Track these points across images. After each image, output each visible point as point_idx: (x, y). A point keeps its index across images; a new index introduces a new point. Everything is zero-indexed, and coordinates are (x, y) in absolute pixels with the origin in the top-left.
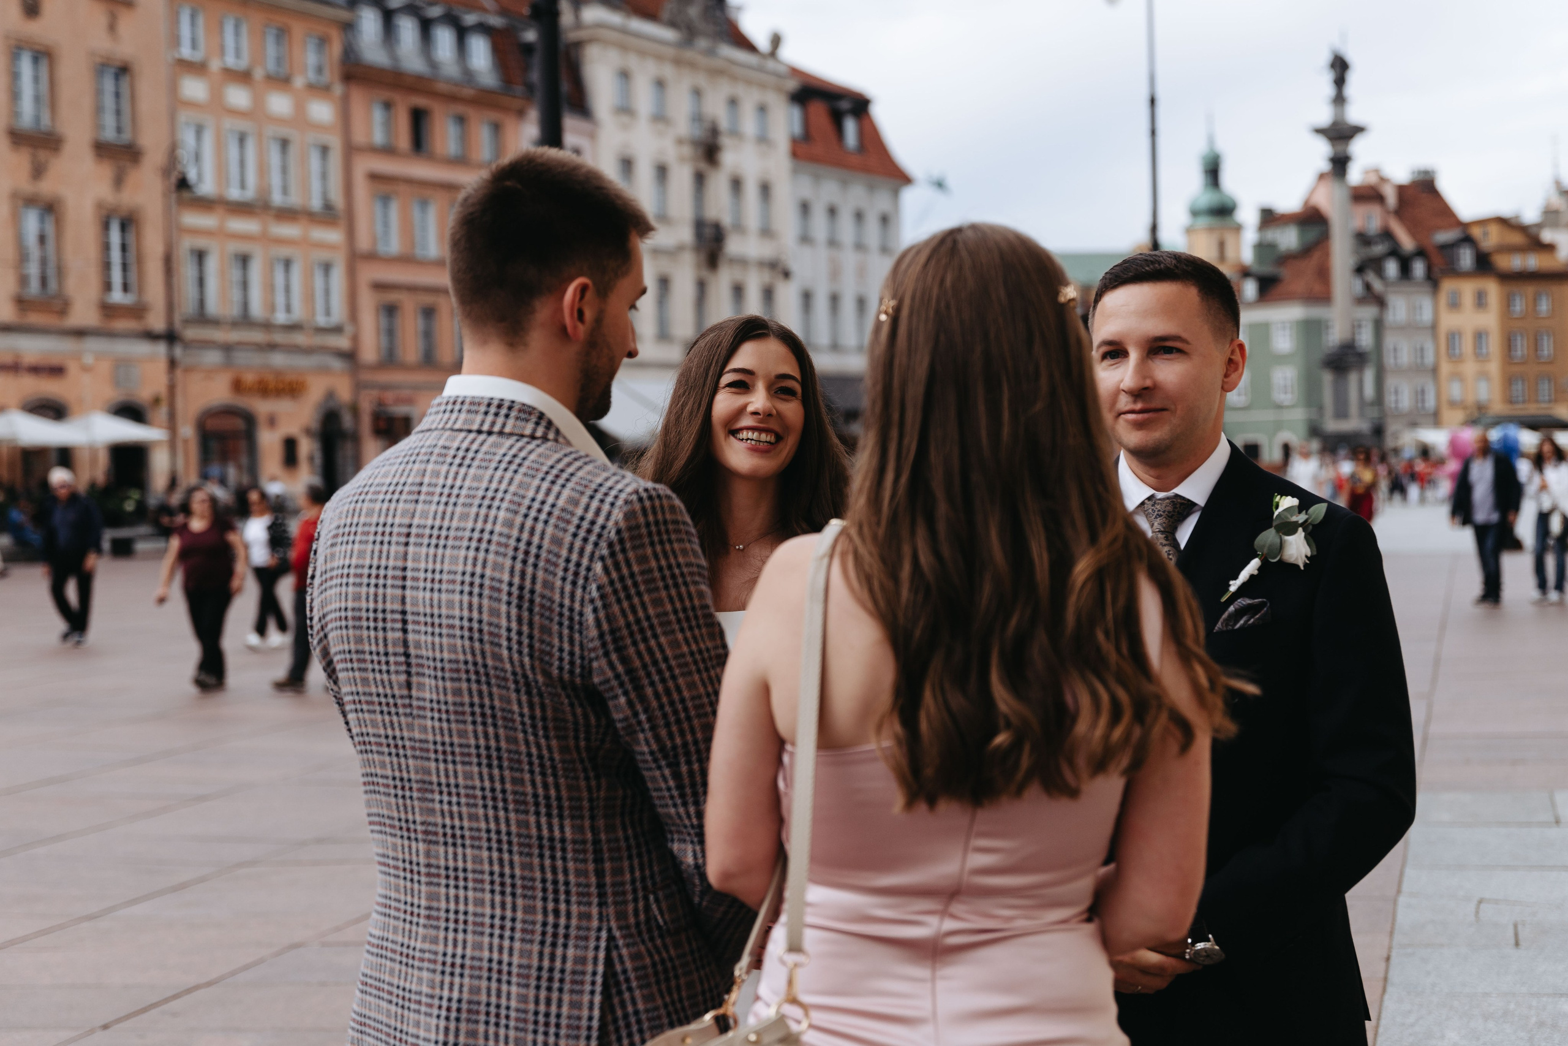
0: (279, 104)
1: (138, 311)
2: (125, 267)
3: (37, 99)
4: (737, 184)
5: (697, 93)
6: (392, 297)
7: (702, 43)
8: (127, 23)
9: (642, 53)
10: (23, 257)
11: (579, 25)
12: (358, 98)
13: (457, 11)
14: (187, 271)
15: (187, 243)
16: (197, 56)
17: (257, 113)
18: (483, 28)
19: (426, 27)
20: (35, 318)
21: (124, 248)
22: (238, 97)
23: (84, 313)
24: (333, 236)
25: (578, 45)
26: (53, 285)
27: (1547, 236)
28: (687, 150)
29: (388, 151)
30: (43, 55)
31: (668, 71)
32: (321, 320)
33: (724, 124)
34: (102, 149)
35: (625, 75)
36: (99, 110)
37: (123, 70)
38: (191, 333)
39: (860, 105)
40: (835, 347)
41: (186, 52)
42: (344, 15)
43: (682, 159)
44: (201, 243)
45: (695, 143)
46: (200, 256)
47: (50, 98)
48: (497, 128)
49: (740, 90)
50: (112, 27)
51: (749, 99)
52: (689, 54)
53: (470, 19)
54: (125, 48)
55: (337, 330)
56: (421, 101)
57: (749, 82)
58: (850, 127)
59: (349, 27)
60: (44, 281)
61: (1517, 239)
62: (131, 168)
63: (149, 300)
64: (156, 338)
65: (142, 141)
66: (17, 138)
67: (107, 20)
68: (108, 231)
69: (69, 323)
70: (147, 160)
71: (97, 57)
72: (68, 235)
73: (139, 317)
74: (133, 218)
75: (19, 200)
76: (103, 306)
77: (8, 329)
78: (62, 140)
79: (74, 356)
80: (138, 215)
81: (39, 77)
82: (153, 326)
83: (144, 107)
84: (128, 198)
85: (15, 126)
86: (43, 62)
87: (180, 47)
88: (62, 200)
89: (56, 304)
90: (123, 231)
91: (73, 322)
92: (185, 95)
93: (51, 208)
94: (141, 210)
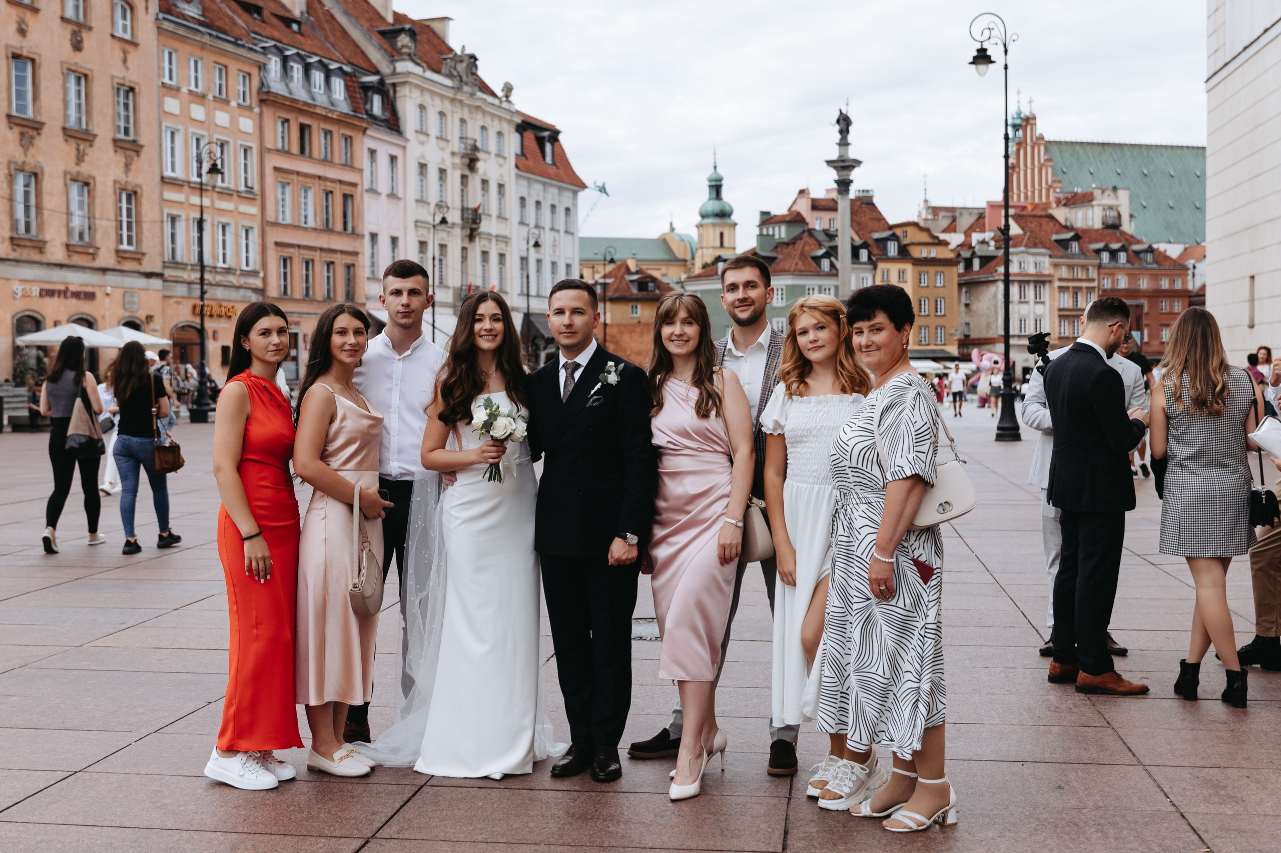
0: (222, 118)
1: (138, 257)
2: (129, 224)
3: (79, 105)
4: (485, 182)
5: (463, 121)
6: (289, 252)
7: (466, 89)
8: (133, 57)
9: (432, 93)
10: (69, 217)
11: (394, 73)
12: (268, 113)
13: (324, 60)
14: (166, 231)
15: (165, 210)
16: (173, 83)
17: (208, 123)
18: (341, 72)
19: (307, 68)
20: (77, 260)
21: (129, 215)
22: (198, 112)
23: (106, 258)
24: (253, 210)
25: (394, 85)
26: (87, 238)
27: (943, 237)
28: (457, 160)
29: (287, 153)
30: (83, 77)
31: (447, 107)
32: (244, 267)
33: (479, 144)
34: (116, 144)
35: (422, 107)
36: (115, 117)
37: (132, 89)
38: (168, 273)
39: (554, 135)
40: (538, 296)
41: (166, 80)
42: (261, 58)
43: (454, 166)
44: (175, 212)
45: (463, 156)
46: (173, 219)
47: (87, 106)
48: (348, 139)
49: (488, 121)
50: (125, 60)
51: (494, 127)
52: (459, 97)
53: (333, 66)
54: (132, 77)
55: (254, 273)
56: (306, 121)
57: (493, 115)
58: (548, 147)
59: (262, 67)
60: (82, 234)
61: (925, 238)
62: (136, 158)
63: (144, 249)
64: (149, 275)
65: (143, 141)
66: (67, 133)
67: (121, 55)
68: (120, 201)
69: (98, 263)
70: (144, 153)
71: (116, 81)
72: (98, 202)
73: (139, 261)
74: (135, 193)
75: (68, 177)
76: (118, 251)
77: (61, 266)
78: (95, 136)
79: (100, 286)
80: (139, 190)
81: (79, 92)
82: (147, 267)
83: (142, 116)
84: (134, 179)
85: (67, 126)
86: (83, 81)
87: (163, 77)
88: (94, 178)
89: (91, 251)
90: (129, 201)
91: (100, 262)
92: (167, 109)
93: (87, 184)
94: (141, 187)
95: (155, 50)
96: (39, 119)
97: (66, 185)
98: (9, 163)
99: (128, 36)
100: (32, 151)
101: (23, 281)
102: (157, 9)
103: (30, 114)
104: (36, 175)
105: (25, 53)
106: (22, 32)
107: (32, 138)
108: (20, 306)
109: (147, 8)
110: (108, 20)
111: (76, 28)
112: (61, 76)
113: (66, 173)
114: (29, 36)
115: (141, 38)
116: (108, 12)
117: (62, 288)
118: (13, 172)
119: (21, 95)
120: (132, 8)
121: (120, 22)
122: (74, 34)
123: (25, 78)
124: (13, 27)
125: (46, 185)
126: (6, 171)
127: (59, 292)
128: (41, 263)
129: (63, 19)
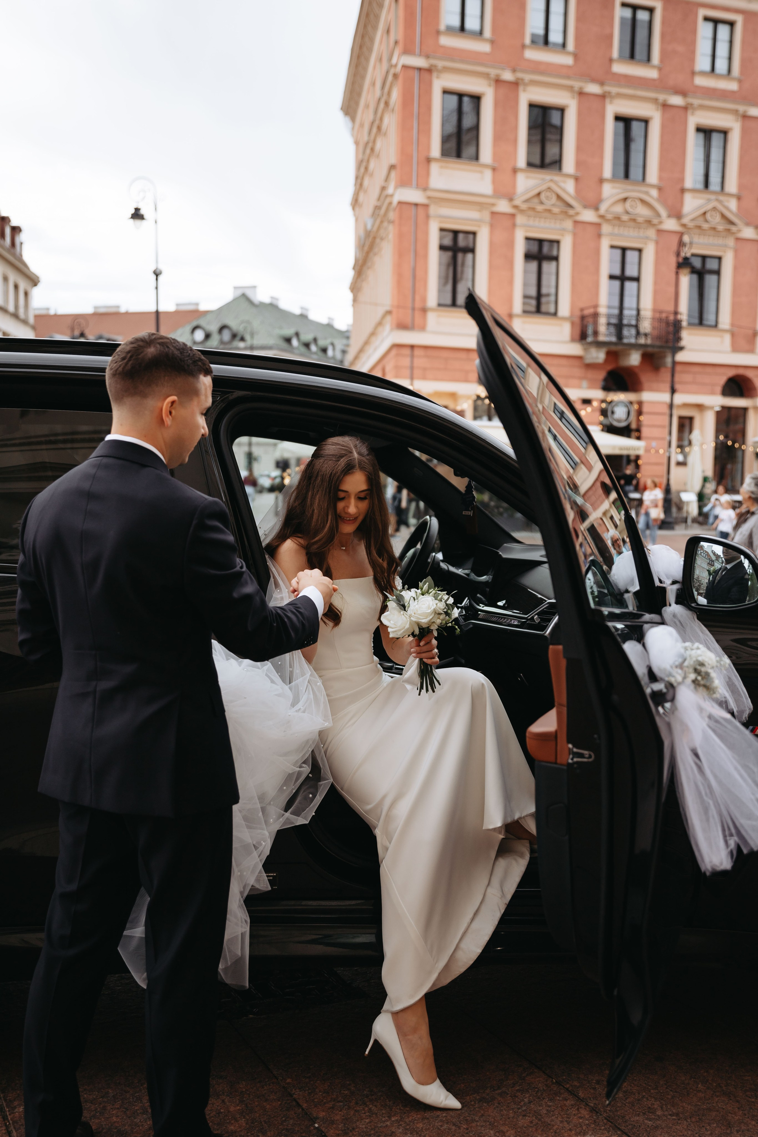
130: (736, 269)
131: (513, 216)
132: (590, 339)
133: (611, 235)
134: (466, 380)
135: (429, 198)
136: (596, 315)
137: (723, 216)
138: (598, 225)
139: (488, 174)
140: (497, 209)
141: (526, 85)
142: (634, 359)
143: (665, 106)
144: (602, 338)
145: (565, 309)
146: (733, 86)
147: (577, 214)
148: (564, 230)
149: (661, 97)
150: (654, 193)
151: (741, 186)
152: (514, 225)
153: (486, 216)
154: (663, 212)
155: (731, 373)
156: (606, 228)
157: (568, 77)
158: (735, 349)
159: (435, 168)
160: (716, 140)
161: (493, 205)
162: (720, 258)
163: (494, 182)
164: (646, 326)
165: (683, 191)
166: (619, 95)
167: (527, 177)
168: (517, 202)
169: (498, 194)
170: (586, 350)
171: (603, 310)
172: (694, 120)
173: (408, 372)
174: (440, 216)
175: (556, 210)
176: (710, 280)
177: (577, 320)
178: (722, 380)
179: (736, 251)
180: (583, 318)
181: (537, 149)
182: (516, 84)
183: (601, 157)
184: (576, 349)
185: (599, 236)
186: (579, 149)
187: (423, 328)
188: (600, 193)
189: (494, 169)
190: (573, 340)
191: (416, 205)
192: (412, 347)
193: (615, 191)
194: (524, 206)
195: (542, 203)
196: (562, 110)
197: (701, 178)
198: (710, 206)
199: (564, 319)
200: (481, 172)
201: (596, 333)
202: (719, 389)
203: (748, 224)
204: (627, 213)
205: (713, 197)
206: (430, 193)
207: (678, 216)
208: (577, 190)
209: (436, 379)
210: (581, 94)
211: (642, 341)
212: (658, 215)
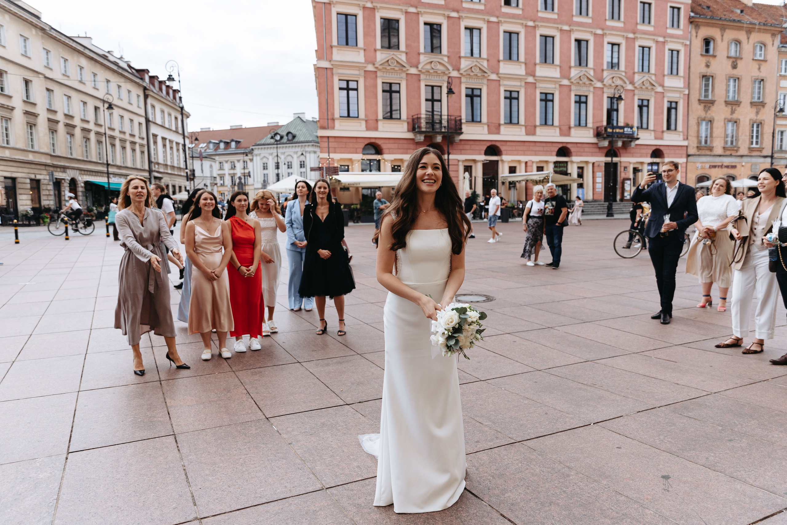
1: (760, 150)
2: (757, 137)
3: (735, 91)
8: (764, 67)
10: (726, 136)
14: (778, 137)
15: (777, 129)
20: (728, 153)
21: (757, 131)
23: (743, 150)
26: (734, 144)
30: (737, 79)
34: (752, 104)
36: (753, 93)
37: (763, 80)
38: (777, 155)
41: (783, 73)
44: (782, 129)
46: (782, 133)
47: (738, 91)
50: (759, 68)
54: (762, 75)
60: (732, 142)
62: (762, 109)
63: (764, 146)
64: (765, 157)
65: (766, 101)
66: (727, 103)
67: (758, 67)
68: (753, 127)
69: (739, 154)
70: (767, 107)
71: (753, 78)
72: (741, 129)
73: (761, 151)
74: (761, 123)
75: (726, 120)
76: (749, 148)
77: (720, 156)
78: (741, 102)
79: (739, 163)
80: (763, 122)
81: (735, 85)
82: (765, 153)
83: (767, 90)
84: (760, 117)
85: (727, 100)
86: (737, 81)
87: (781, 71)
88: (739, 120)
89: (735, 149)
90: (758, 127)
91: (740, 153)
92: (781, 85)
93: (736, 122)
94: (764, 121)
95: (777, 61)
96: (713, 99)
97: (725, 124)
98: (698, 118)
99: (762, 58)
100: (709, 112)
101: (701, 163)
102: (779, 43)
103: (710, 97)
104: (711, 121)
105: (708, 74)
106: (708, 66)
107: (710, 107)
108: (700, 172)
109: (773, 44)
110: (752, 53)
111: (734, 60)
112: (725, 81)
113: (725, 119)
114: (711, 67)
115: (769, 57)
116: (752, 50)
117: (720, 164)
118: (700, 121)
119: (706, 91)
120: (765, 46)
121: (758, 52)
122: (733, 62)
123: (708, 84)
124: (703, 65)
125: (715, 125)
126: (696, 121)
127: (719, 166)
128: (710, 155)
129: (728, 57)
130: (488, 94)
131: (376, 72)
132: (417, 130)
133: (425, 79)
134: (356, 153)
135: (332, 65)
136: (419, 118)
137: (480, 69)
138: (419, 75)
139: (362, 52)
140: (366, 69)
141: (378, 9)
142: (439, 139)
143: (449, 17)
144: (423, 130)
145: (404, 116)
146: (482, 7)
147: (408, 70)
148: (402, 78)
149: (446, 13)
150: (446, 59)
151: (488, 55)
152: (376, 76)
153: (362, 73)
154: (450, 68)
155: (489, 144)
156: (422, 77)
157: (399, 5)
158: (490, 132)
159: (335, 50)
160: (476, 32)
161: (365, 67)
162: (481, 89)
163: (365, 56)
164: (445, 123)
165: (460, 57)
166: (425, 13)
167: (382, 53)
168: (377, 65)
169: (367, 62)
170: (415, 135)
171: (423, 116)
172: (463, 24)
173: (327, 149)
174: (338, 74)
175: (396, 69)
176: (476, 100)
177: (410, 121)
178: (485, 148)
179: (488, 85)
180: (413, 120)
181: (387, 40)
182: (373, 9)
183: (419, 43)
184: (410, 135)
185: (420, 80)
186: (407, 39)
187: (333, 128)
188: (419, 60)
189: (365, 50)
190: (409, 131)
191: (326, 68)
192: (328, 137)
193: (426, 58)
194: (380, 67)
195: (389, 65)
196: (397, 21)
197: (469, 51)
198: (474, 64)
199: (404, 121)
200: (359, 52)
201: (420, 127)
202: (483, 152)
203: (492, 73)
204: (433, 69)
205: (475, 60)
206: (333, 63)
207: (459, 70)
208: (407, 59)
209: (341, 153)
210: (407, 12)
211: (443, 130)
212: (449, 70)
